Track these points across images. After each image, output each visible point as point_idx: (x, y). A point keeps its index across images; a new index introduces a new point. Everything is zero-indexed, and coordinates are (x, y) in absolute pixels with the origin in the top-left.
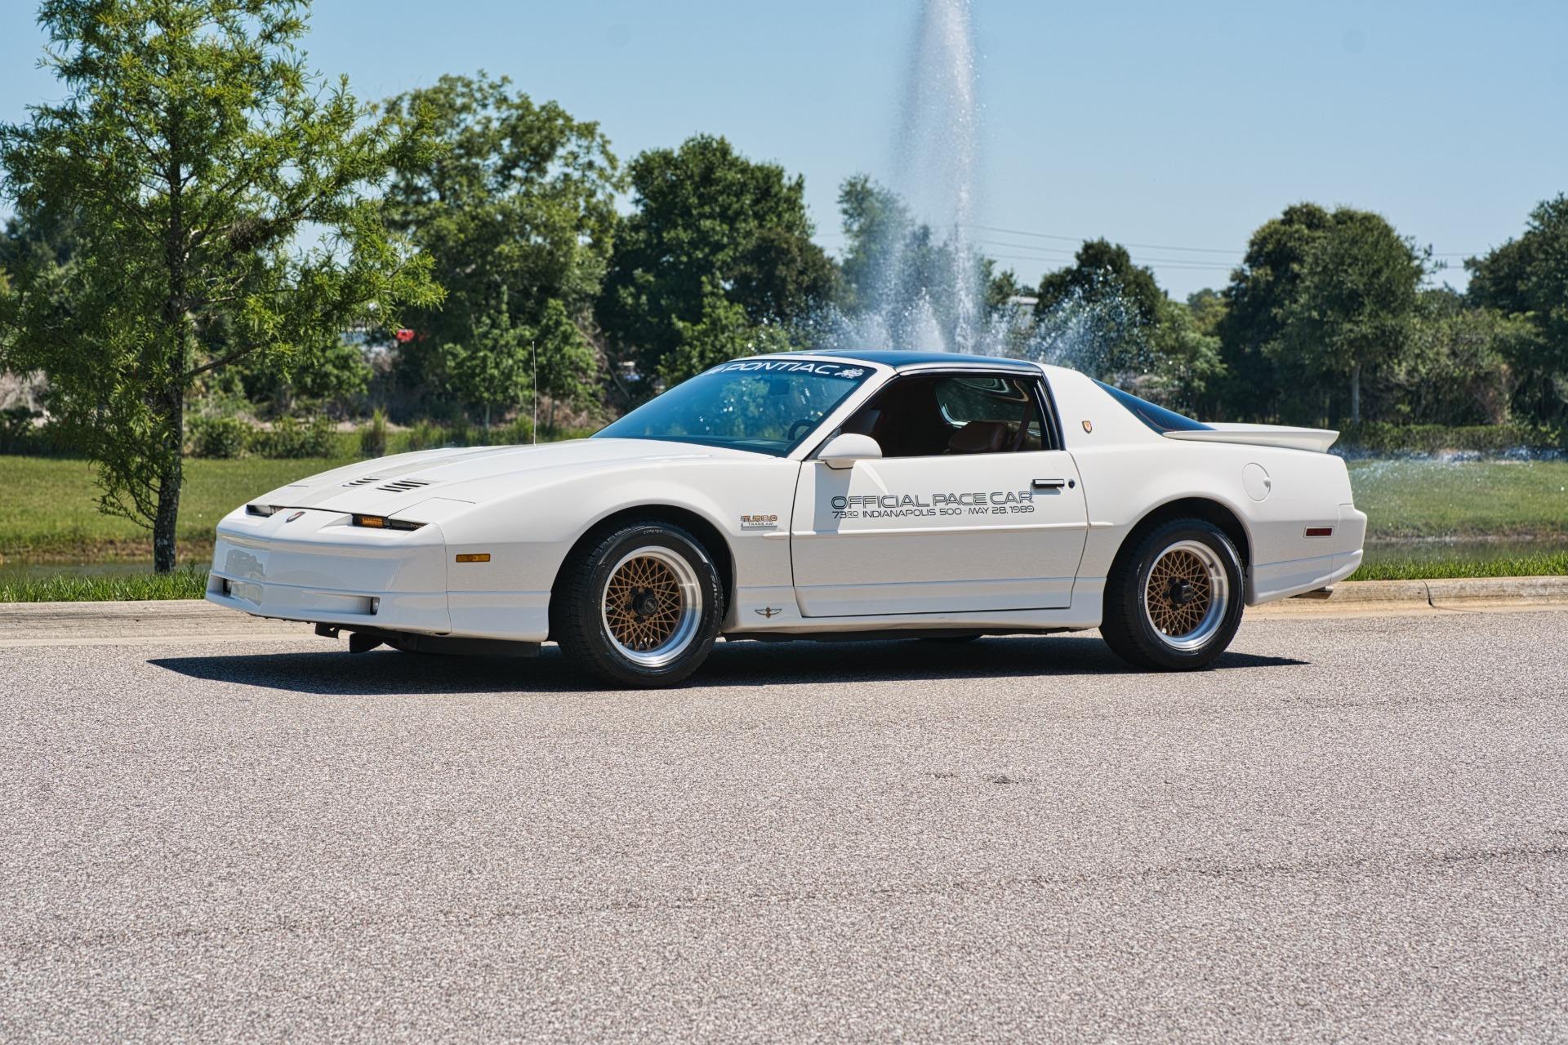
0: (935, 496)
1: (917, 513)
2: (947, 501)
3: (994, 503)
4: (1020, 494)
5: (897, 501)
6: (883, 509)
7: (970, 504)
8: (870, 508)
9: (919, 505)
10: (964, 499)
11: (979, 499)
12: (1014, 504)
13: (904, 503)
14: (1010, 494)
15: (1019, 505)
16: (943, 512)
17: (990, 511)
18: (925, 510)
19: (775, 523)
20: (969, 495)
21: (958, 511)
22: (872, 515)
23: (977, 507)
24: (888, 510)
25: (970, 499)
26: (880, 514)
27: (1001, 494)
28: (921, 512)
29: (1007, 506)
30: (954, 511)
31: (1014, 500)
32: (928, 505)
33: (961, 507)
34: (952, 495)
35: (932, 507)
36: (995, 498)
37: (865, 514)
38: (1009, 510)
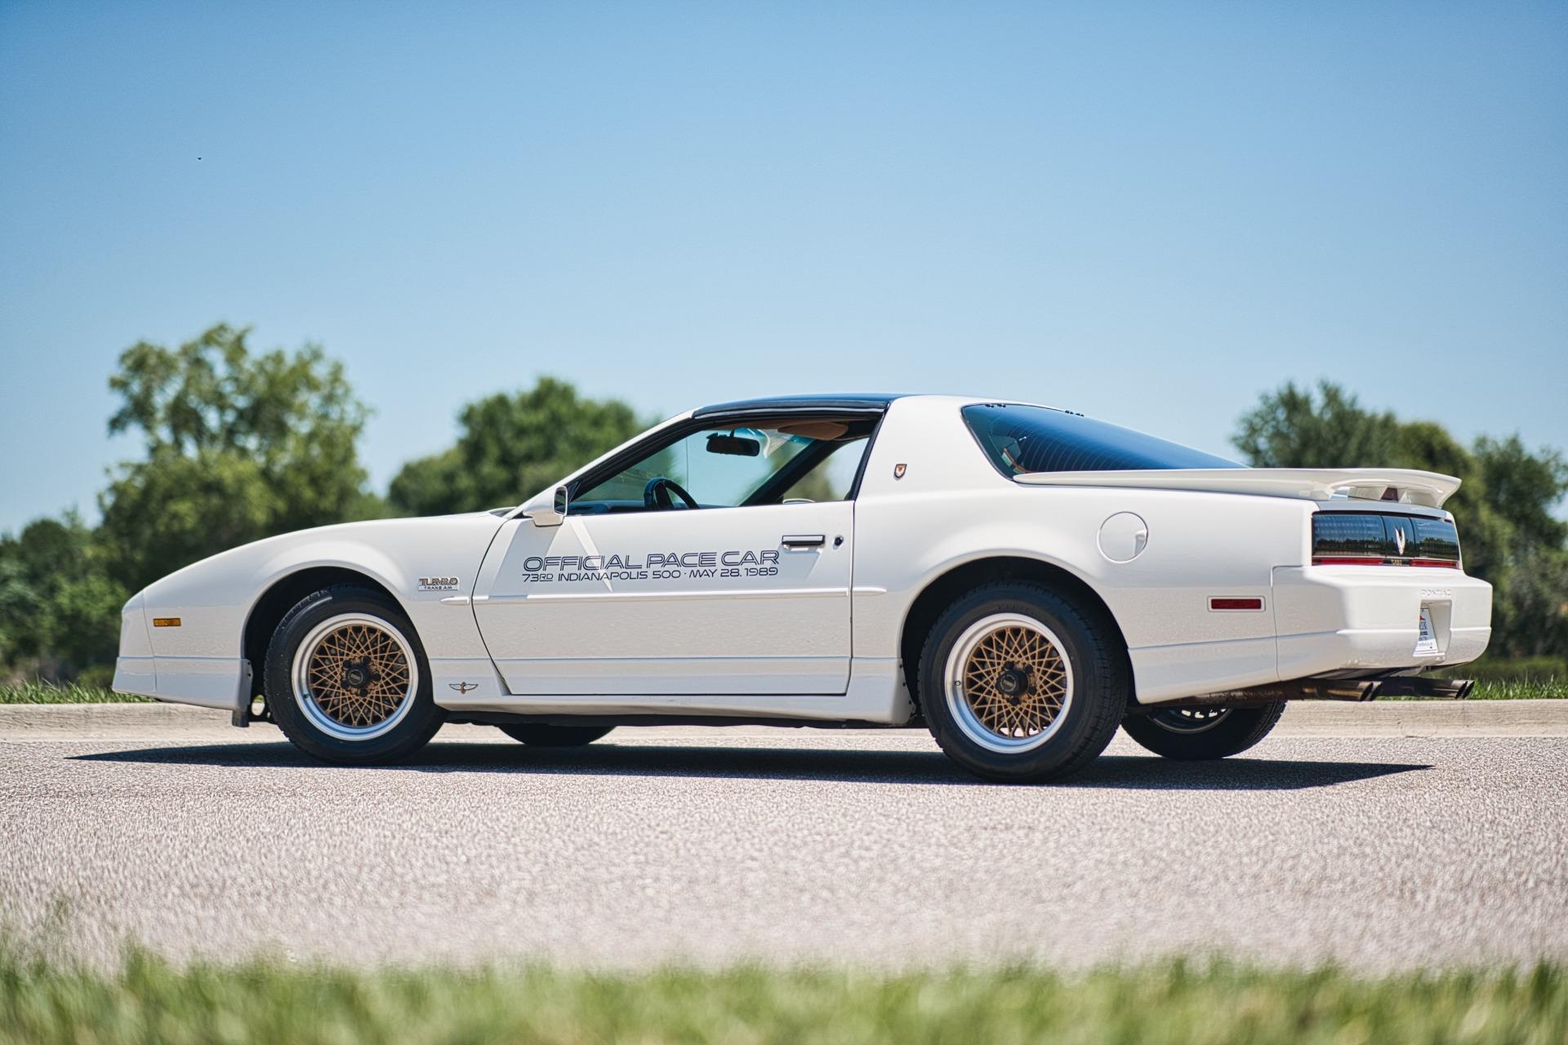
0: (650, 556)
1: (626, 575)
2: (664, 562)
3: (726, 564)
4: (763, 553)
5: (603, 562)
6: (583, 571)
7: (694, 565)
8: (568, 570)
9: (628, 566)
10: (687, 560)
11: (706, 559)
12: (752, 565)
13: (611, 564)
14: (749, 553)
15: (758, 567)
16: (657, 575)
17: (719, 572)
18: (634, 572)
19: (453, 587)
20: (695, 555)
21: (674, 574)
22: (569, 579)
23: (702, 570)
24: (590, 573)
25: (695, 560)
26: (579, 577)
27: (737, 553)
28: (629, 575)
29: (741, 568)
30: (671, 575)
31: (753, 560)
32: (640, 567)
33: (682, 569)
34: (673, 555)
35: (644, 568)
36: (728, 559)
37: (561, 577)
38: (743, 572)
